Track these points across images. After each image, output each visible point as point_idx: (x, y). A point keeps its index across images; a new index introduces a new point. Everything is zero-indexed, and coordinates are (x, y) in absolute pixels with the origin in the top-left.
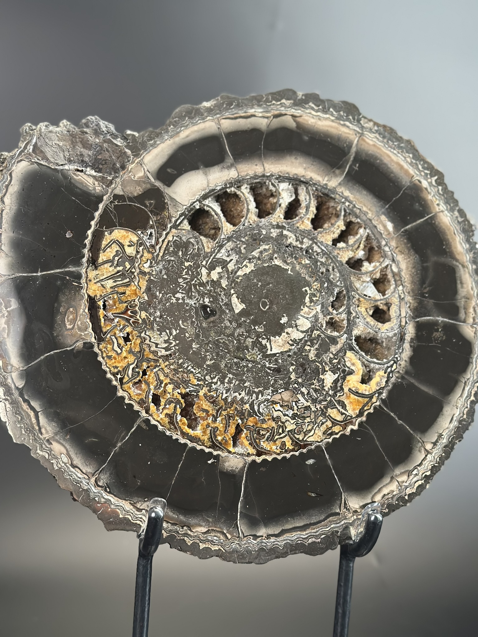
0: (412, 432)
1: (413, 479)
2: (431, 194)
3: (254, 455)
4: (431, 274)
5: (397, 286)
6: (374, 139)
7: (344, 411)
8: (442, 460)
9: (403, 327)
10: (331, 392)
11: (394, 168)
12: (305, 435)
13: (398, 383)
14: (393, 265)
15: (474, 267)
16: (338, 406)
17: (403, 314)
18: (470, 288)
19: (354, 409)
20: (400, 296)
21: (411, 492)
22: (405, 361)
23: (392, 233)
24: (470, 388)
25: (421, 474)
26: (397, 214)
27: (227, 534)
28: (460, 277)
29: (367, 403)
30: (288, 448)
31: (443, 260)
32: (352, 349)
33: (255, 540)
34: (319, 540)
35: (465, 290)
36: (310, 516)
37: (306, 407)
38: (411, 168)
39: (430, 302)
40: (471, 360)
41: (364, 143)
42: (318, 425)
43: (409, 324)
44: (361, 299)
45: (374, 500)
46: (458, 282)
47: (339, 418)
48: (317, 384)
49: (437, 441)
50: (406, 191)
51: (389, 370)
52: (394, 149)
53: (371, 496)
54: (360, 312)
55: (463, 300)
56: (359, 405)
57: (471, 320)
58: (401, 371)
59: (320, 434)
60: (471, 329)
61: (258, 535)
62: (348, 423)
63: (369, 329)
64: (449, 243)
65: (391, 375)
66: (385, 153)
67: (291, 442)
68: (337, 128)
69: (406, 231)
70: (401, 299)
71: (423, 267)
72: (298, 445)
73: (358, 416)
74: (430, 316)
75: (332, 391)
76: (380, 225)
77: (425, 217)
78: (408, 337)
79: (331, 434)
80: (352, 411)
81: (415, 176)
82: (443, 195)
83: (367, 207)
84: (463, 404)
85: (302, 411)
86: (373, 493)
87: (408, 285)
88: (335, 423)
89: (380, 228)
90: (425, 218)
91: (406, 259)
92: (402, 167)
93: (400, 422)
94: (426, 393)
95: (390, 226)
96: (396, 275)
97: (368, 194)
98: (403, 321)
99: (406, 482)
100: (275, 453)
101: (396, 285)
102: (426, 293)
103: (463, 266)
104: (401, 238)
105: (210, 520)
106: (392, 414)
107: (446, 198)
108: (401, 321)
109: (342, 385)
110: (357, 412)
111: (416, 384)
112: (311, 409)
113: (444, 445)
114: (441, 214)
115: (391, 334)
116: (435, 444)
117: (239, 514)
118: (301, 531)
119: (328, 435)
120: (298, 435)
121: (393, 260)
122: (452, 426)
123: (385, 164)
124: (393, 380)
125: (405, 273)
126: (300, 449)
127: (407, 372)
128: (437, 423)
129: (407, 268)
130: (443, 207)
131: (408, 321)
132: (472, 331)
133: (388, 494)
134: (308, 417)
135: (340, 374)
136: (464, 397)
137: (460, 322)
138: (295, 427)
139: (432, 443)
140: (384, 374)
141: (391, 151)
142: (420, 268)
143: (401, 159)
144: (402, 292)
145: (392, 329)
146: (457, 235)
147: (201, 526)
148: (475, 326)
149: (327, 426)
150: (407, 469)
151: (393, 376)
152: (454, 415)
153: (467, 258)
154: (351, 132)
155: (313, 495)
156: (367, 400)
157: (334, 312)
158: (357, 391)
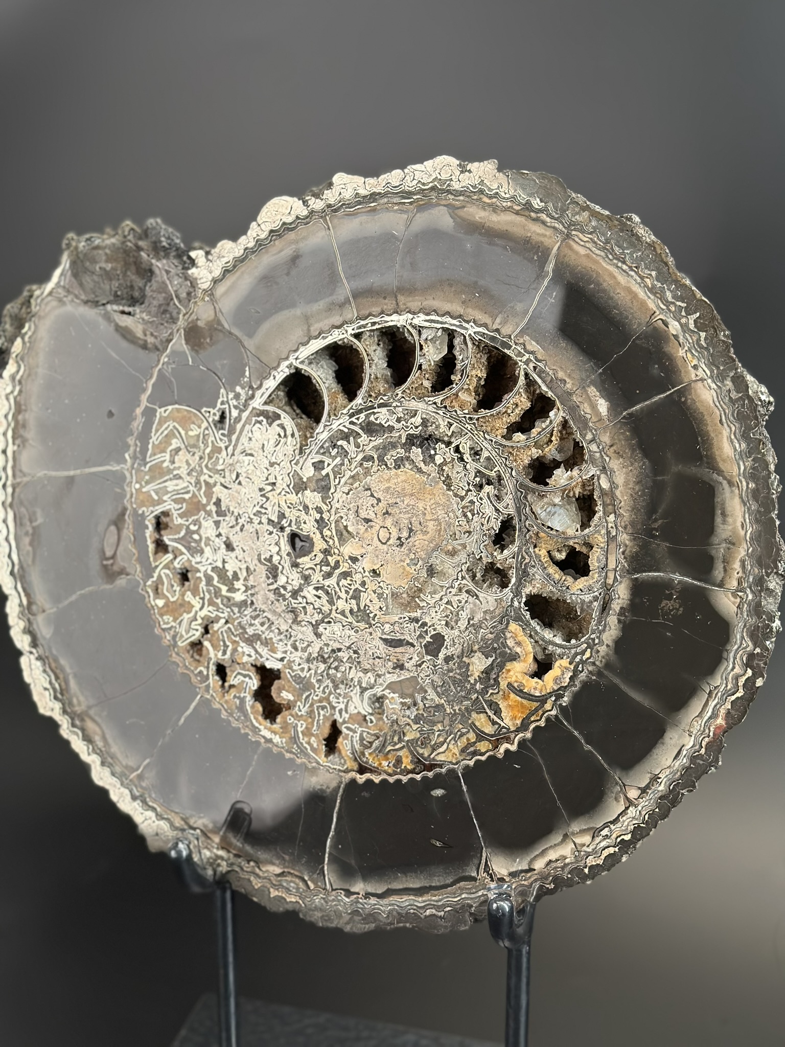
0: (606, 766)
1: (600, 842)
2: (684, 347)
3: (354, 771)
4: (669, 494)
5: (606, 514)
6: (587, 245)
7: (496, 719)
8: (653, 820)
9: (609, 587)
10: (478, 686)
11: (621, 297)
12: (434, 750)
13: (591, 683)
14: (603, 476)
15: (752, 485)
16: (488, 711)
17: (612, 565)
18: (739, 524)
19: (514, 718)
20: (608, 533)
21: (594, 863)
22: (608, 646)
23: (605, 418)
24: (718, 703)
25: (614, 836)
26: (618, 383)
27: (309, 883)
28: (723, 504)
29: (536, 710)
30: (405, 767)
31: (693, 470)
32: (518, 619)
33: (348, 897)
34: (442, 913)
35: (730, 528)
36: (431, 875)
37: (437, 706)
38: (652, 297)
39: (664, 546)
40: (725, 655)
41: (570, 253)
42: (454, 738)
43: (621, 582)
44: (542, 534)
45: (532, 867)
46: (719, 512)
47: (489, 729)
48: (458, 671)
49: (648, 787)
50: (638, 342)
51: (578, 658)
52: (624, 262)
53: (529, 859)
54: (538, 556)
55: (724, 545)
56: (522, 713)
57: (735, 583)
58: (597, 663)
59: (456, 751)
60: (732, 599)
61: (352, 890)
62: (502, 738)
63: (551, 587)
64: (707, 439)
65: (580, 668)
66: (607, 270)
67: (410, 758)
68: (524, 226)
69: (631, 415)
70: (611, 539)
71: (654, 482)
72: (422, 764)
73: (518, 730)
74: (659, 571)
75: (481, 684)
76: (586, 405)
77: (670, 390)
78: (616, 606)
79: (475, 753)
80: (509, 720)
81: (658, 313)
82: (706, 349)
83: (566, 372)
84: (702, 729)
85: (430, 712)
86: (533, 856)
87: (625, 514)
88: (481, 736)
89: (586, 409)
90: (668, 393)
91: (627, 467)
92: (635, 296)
93: (588, 747)
94: (638, 703)
95: (603, 406)
96: (606, 494)
97: (569, 347)
98: (611, 575)
99: (588, 846)
100: (385, 772)
101: (604, 513)
102: (657, 530)
103: (730, 483)
104: (620, 428)
105: (287, 857)
106: (576, 733)
107: (712, 355)
108: (606, 577)
109: (498, 676)
110: (519, 722)
111: (624, 687)
112: (445, 710)
113: (660, 794)
114: (700, 384)
115: (587, 598)
116: (644, 791)
117: (327, 855)
118: (415, 895)
119: (469, 754)
120: (422, 748)
121: (604, 470)
122: (677, 764)
123: (604, 291)
124: (583, 676)
125: (621, 492)
126: (424, 771)
127: (608, 666)
128: (651, 756)
129: (626, 483)
130: (704, 371)
131: (618, 577)
132: (734, 603)
133: (557, 860)
134: (439, 722)
135: (496, 658)
136: (706, 718)
137: (714, 585)
138: (418, 735)
139: (639, 788)
140: (568, 665)
141: (618, 267)
142: (650, 484)
143: (635, 280)
144: (613, 526)
145: (590, 589)
146: (725, 425)
147: (273, 864)
148: (740, 594)
149: (468, 739)
150: (592, 825)
151: (583, 670)
152: (683, 746)
153: (739, 469)
154: (549, 232)
155: (438, 844)
156: (536, 704)
157: (495, 554)
158: (522, 688)
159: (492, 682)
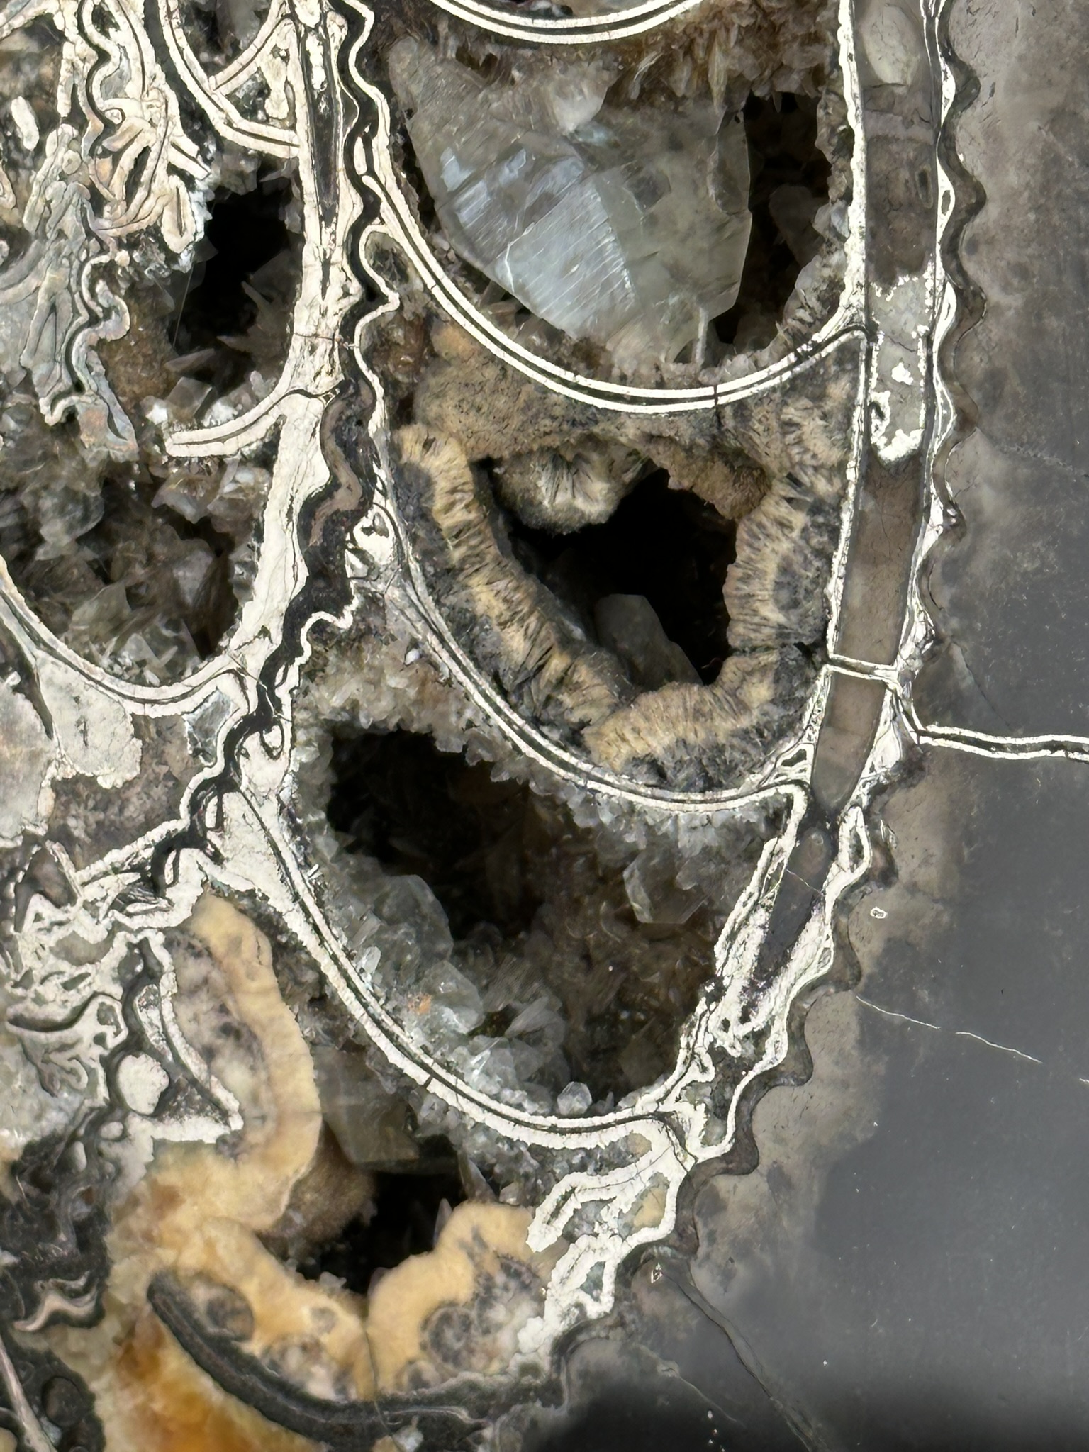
157: (158, 413)
158: (233, 1327)
159: (63, 1244)
